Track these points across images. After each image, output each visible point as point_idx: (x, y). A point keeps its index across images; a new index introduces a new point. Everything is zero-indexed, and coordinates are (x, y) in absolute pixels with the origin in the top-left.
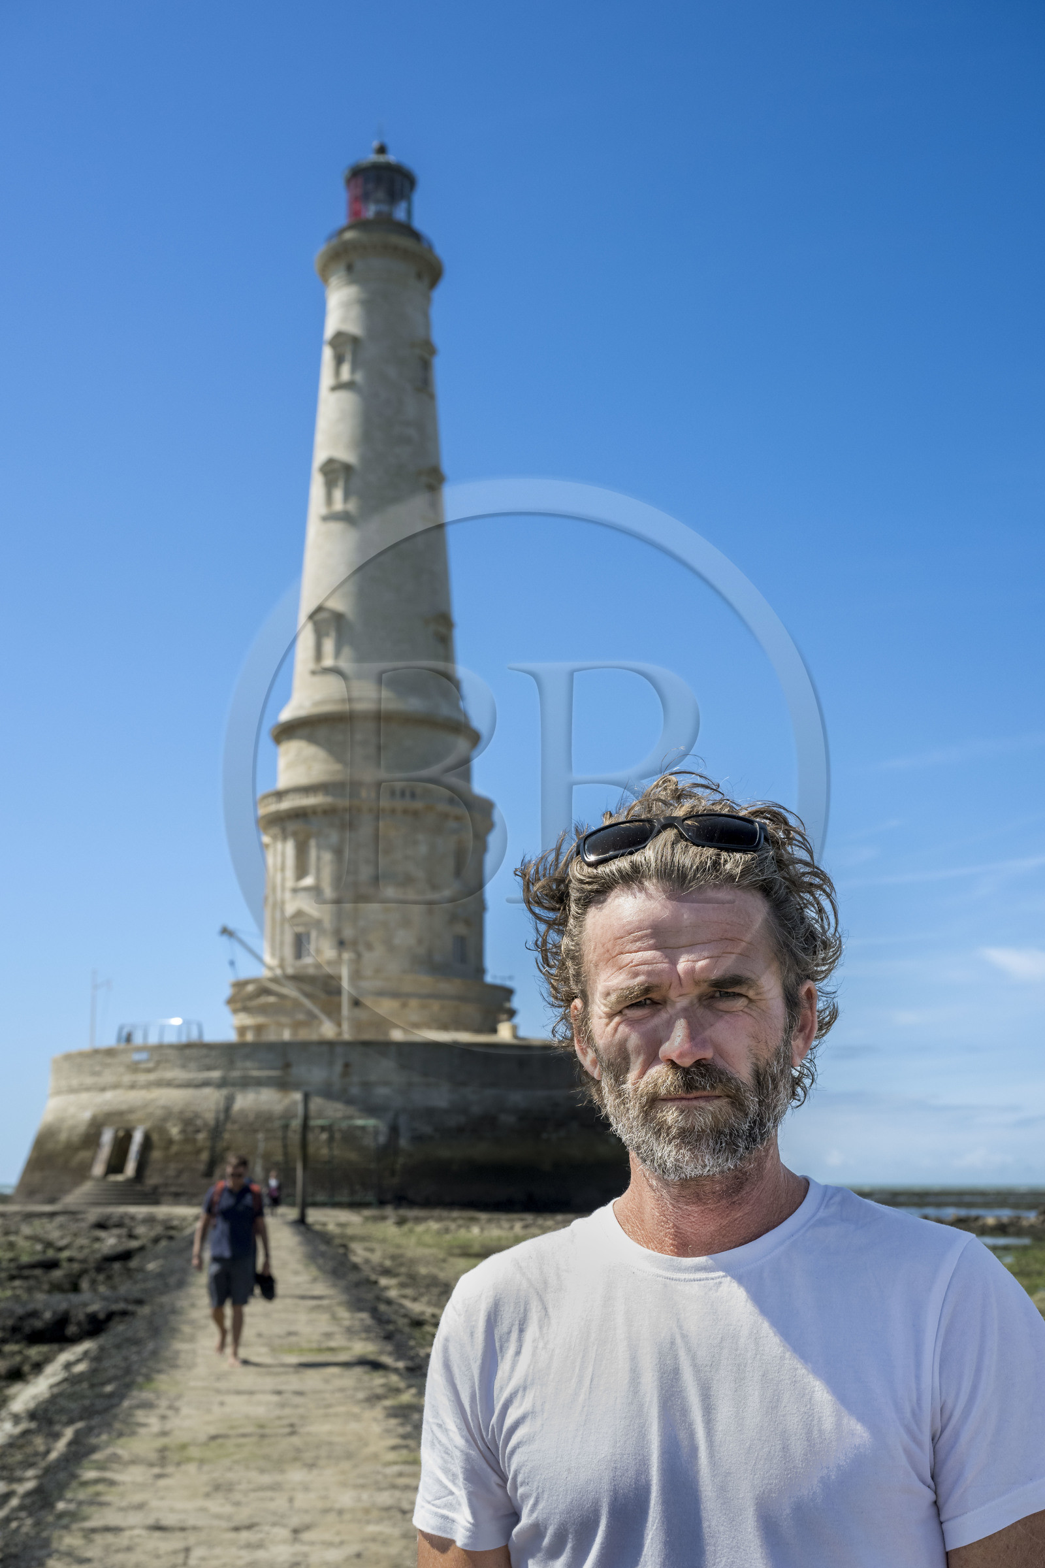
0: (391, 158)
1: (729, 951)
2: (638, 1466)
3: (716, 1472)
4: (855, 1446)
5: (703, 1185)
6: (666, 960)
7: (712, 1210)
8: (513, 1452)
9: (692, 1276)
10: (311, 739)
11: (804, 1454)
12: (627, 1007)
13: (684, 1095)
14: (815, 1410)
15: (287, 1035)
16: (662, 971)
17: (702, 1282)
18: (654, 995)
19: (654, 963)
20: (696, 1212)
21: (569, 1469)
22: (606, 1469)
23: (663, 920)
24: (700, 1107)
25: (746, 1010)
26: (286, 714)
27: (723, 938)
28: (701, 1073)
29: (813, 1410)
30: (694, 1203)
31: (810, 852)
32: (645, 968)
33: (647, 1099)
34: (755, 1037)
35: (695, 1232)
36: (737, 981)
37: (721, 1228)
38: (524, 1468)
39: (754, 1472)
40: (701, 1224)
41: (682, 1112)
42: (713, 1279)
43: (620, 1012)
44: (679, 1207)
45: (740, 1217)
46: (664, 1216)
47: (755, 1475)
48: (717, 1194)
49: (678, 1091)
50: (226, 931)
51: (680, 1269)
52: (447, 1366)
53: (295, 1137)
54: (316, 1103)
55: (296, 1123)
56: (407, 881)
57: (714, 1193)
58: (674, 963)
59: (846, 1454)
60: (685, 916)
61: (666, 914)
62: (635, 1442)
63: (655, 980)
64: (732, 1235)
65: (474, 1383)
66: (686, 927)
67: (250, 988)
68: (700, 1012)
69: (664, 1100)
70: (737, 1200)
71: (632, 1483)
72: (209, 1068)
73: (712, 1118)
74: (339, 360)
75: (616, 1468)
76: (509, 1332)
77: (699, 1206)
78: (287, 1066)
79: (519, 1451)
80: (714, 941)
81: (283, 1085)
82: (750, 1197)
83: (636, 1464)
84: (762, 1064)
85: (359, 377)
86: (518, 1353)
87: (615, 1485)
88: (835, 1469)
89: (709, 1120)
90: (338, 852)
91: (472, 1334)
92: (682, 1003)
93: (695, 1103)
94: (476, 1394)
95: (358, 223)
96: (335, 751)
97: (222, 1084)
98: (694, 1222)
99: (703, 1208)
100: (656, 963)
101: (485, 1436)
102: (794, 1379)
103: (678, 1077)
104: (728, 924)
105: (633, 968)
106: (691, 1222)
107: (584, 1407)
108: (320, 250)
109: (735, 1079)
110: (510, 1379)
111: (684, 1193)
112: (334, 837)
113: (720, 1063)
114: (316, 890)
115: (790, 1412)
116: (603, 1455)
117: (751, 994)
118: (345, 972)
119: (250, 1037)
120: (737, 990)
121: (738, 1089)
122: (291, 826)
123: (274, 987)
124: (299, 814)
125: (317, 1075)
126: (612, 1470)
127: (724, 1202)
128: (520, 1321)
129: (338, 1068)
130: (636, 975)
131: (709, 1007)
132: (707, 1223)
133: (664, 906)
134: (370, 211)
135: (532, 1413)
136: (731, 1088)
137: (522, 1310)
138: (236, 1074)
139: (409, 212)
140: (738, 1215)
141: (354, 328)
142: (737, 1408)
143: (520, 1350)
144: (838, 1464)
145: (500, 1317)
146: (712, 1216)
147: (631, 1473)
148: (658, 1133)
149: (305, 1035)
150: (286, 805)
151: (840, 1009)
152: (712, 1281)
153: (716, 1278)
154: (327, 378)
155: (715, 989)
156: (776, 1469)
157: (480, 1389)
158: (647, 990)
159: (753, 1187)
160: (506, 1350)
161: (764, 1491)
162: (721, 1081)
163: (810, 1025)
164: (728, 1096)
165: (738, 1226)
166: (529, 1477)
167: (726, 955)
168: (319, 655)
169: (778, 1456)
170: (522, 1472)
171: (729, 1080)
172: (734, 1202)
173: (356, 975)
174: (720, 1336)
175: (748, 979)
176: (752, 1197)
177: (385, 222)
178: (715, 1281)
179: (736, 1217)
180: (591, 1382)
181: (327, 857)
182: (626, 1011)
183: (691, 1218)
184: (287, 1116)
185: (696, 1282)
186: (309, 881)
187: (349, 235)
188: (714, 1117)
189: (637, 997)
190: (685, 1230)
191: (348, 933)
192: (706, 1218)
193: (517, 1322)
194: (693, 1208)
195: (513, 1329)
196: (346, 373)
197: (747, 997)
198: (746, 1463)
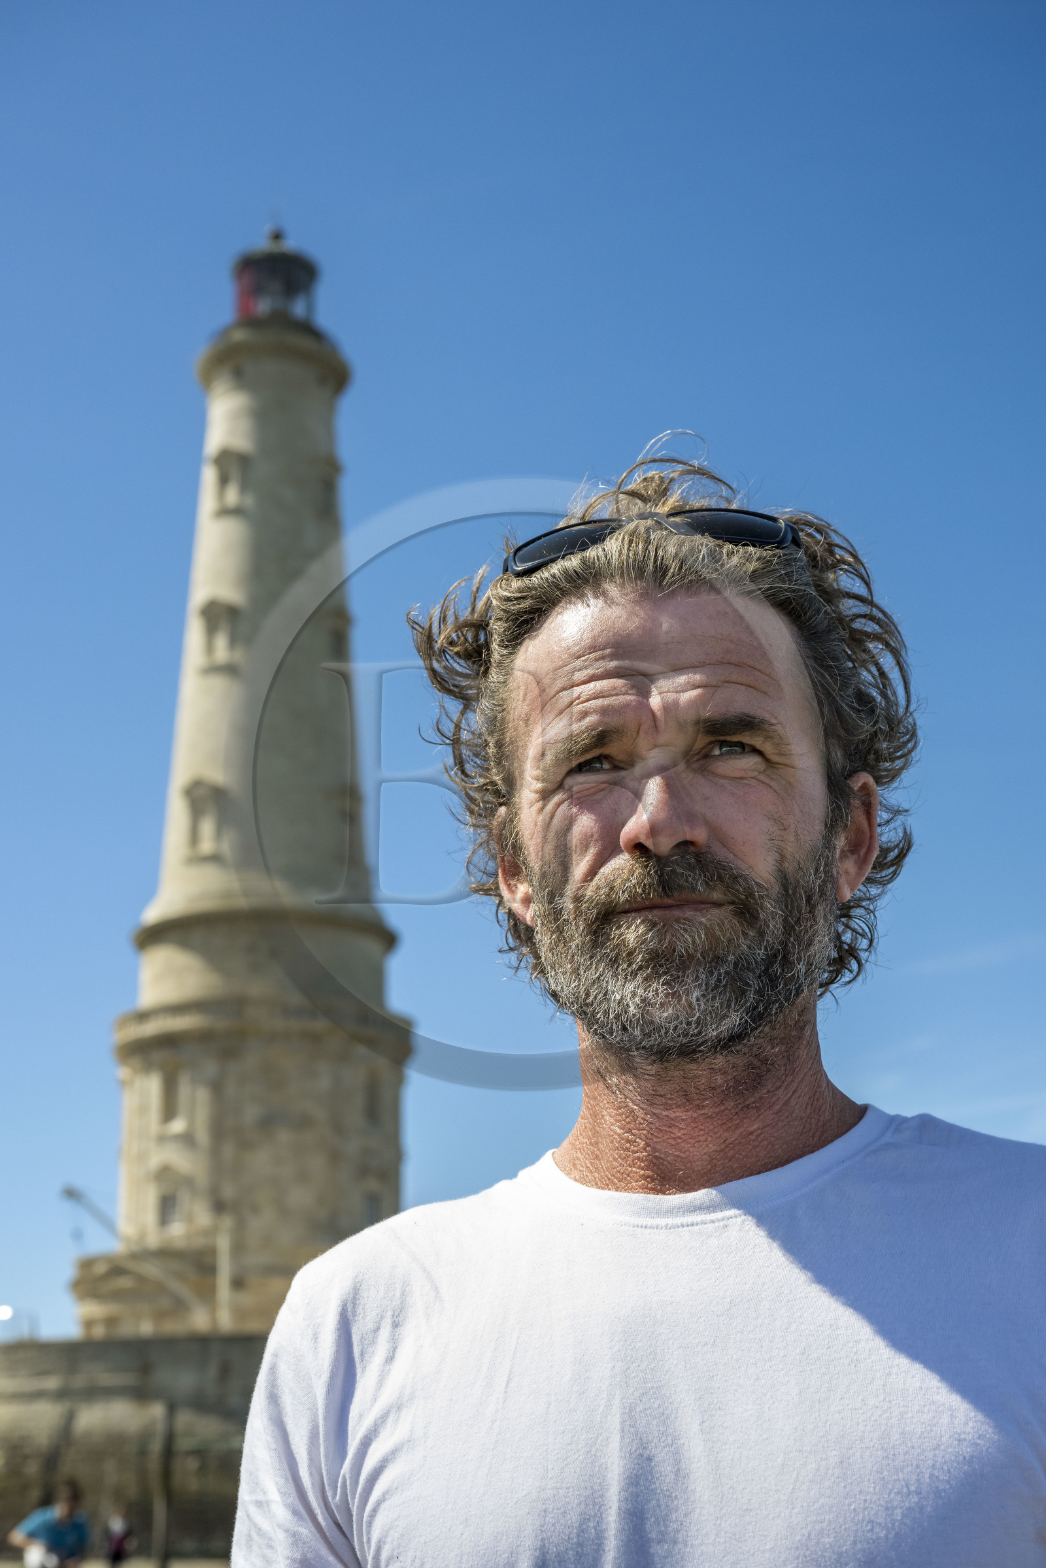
0: (291, 244)
1: (735, 680)
2: (583, 1505)
3: (724, 1511)
4: (964, 1458)
5: (695, 1077)
6: (633, 691)
7: (710, 1117)
8: (375, 1511)
9: (679, 1220)
10: (184, 944)
11: (877, 1472)
12: (570, 772)
13: (658, 901)
14: (894, 1403)
15: (146, 1328)
16: (627, 705)
17: (696, 1228)
18: (612, 749)
19: (613, 696)
20: (683, 1120)
21: (467, 1520)
22: (529, 1513)
23: (629, 636)
24: (684, 919)
25: (762, 777)
26: (153, 914)
27: (725, 661)
28: (689, 864)
29: (890, 1402)
30: (678, 1106)
31: (867, 584)
32: (599, 702)
33: (598, 914)
34: (778, 821)
35: (682, 1155)
36: (748, 723)
37: (727, 1147)
38: (392, 1532)
39: (792, 1504)
40: (693, 1141)
41: (654, 925)
42: (713, 1222)
43: (560, 786)
44: (654, 1114)
45: (758, 1129)
46: (629, 1131)
47: (793, 1508)
48: (719, 1090)
49: (649, 893)
50: (71, 1194)
51: (658, 1213)
52: (273, 1398)
53: (154, 1464)
54: (185, 1418)
55: (156, 1447)
56: (304, 1123)
57: (714, 1089)
58: (645, 694)
59: (949, 1471)
60: (665, 626)
61: (633, 624)
62: (578, 1469)
63: (614, 721)
64: (746, 1156)
65: (316, 1416)
66: (666, 644)
67: (101, 1269)
68: (688, 778)
69: (626, 912)
70: (754, 1102)
71: (573, 1536)
72: (44, 1373)
73: (706, 935)
74: (223, 480)
75: (545, 1511)
76: (377, 1330)
77: (687, 1111)
78: (145, 1369)
79: (383, 1506)
80: (710, 664)
81: (141, 1394)
82: (773, 1100)
83: (580, 1503)
84: (790, 868)
85: (249, 501)
86: (390, 1359)
87: (543, 1540)
88: (932, 1496)
89: (700, 937)
90: (217, 1088)
91: (315, 1337)
92: (654, 757)
93: (677, 913)
94: (318, 1434)
95: (248, 320)
96: (212, 957)
97: (61, 1395)
98: (680, 1138)
99: (695, 1115)
100: (617, 695)
101: (330, 1498)
102: (855, 1358)
103: (650, 871)
104: (731, 641)
105: (581, 706)
106: (674, 1139)
107: (493, 1422)
108: (200, 351)
109: (745, 879)
110: (375, 1399)
111: (661, 1091)
112: (211, 1068)
113: (720, 853)
114: (187, 1139)
115: (850, 1407)
116: (524, 1492)
117: (768, 748)
118: (223, 1244)
119: (99, 1332)
120: (746, 738)
121: (750, 894)
122: (158, 1056)
123: (132, 1266)
124: (168, 1041)
125: (184, 1380)
126: (539, 1515)
127: (730, 1104)
128: (394, 1311)
129: (213, 1370)
130: (585, 714)
131: (703, 771)
132: (702, 1138)
133: (632, 613)
134: (263, 306)
135: (409, 1441)
136: (738, 891)
137: (398, 1294)
138: (79, 1381)
139: (310, 307)
140: (755, 1127)
141: (242, 442)
142: (760, 1404)
143: (394, 1354)
144: (937, 1488)
145: (361, 1307)
146: (712, 1127)
147: (573, 1518)
148: (614, 962)
149: (172, 1327)
150: (151, 1028)
151: (916, 839)
152: (710, 1225)
153: (718, 1221)
154: (208, 501)
155: (712, 739)
156: (829, 1497)
157: (325, 1418)
158: (602, 738)
159: (778, 1084)
160: (370, 1357)
161: (809, 1535)
162: (720, 878)
163: (867, 843)
164: (732, 903)
165: (756, 1143)
166: (399, 1545)
167: (726, 685)
168: (194, 837)
169: (833, 1475)
170: (389, 1540)
171: (735, 878)
172: (747, 1106)
173: (238, 1248)
174: (728, 1300)
175: (763, 721)
176: (778, 1100)
177: (281, 320)
178: (717, 1224)
179: (751, 1129)
180: (508, 1384)
181: (203, 1095)
182: (569, 781)
183: (675, 1131)
184: (144, 1437)
185: (686, 1228)
186: (178, 1126)
187: (239, 336)
188: (709, 931)
189: (586, 750)
190: (665, 1153)
191: (229, 1192)
192: (701, 1130)
193: (389, 1313)
194: (678, 1114)
195: (383, 1324)
196: (232, 496)
197: (760, 753)
198: (777, 1491)
